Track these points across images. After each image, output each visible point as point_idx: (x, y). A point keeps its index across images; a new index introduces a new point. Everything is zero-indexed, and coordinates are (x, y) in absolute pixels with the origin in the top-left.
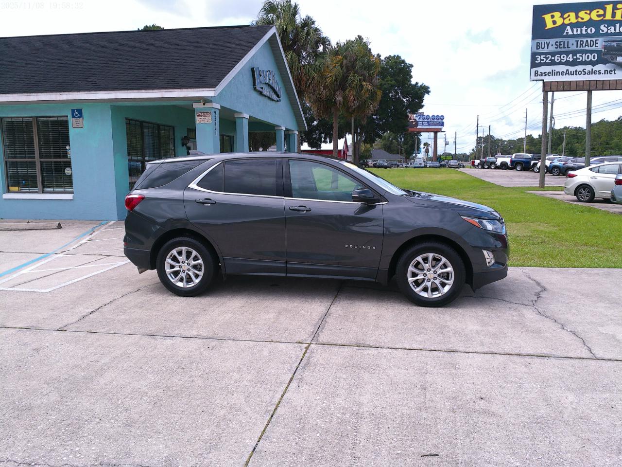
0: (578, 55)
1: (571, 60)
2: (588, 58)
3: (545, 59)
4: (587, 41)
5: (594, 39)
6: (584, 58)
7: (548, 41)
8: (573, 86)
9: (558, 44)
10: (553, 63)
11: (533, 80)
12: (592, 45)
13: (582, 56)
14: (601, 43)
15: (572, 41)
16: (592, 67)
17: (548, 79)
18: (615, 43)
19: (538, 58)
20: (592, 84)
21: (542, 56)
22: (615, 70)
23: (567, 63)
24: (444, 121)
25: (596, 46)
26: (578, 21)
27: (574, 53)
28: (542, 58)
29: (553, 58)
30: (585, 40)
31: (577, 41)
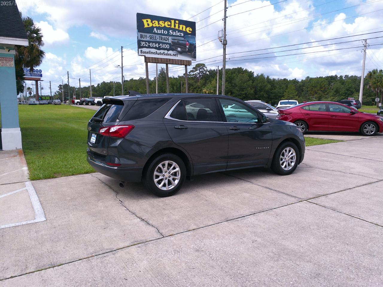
0: (161, 44)
1: (158, 46)
2: (165, 47)
3: (145, 44)
4: (164, 37)
5: (167, 37)
6: (163, 46)
7: (146, 34)
8: (160, 61)
9: (151, 37)
10: (149, 47)
11: (140, 55)
12: (166, 40)
13: (162, 45)
14: (170, 40)
15: (158, 36)
16: (167, 52)
17: (147, 55)
18: (176, 41)
19: (142, 43)
20: (168, 60)
21: (144, 42)
22: (177, 54)
23: (156, 48)
24: (42, 73)
25: (168, 41)
26: (159, 26)
27: (159, 43)
28: (144, 44)
29: (149, 44)
30: (163, 37)
31: (160, 37)
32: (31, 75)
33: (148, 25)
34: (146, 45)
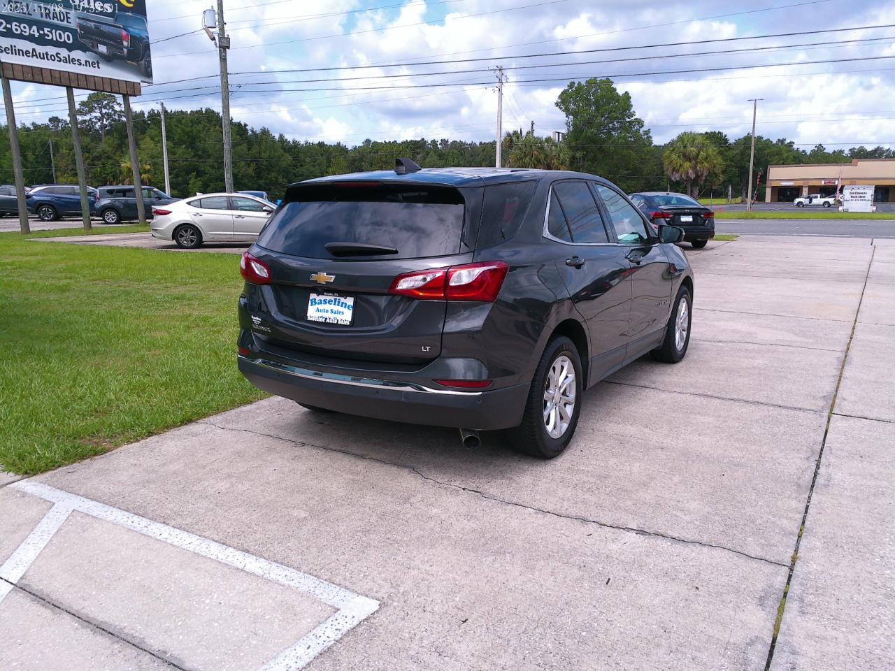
0: (46, 29)
2: (61, 38)
4: (54, 11)
5: (65, 11)
6: (54, 35)
8: (46, 75)
9: (12, 5)
10: (9, 34)
12: (62, 18)
13: (51, 32)
14: (73, 23)
15: (34, 5)
16: (68, 53)
17: (6, 58)
18: (92, 24)
20: (73, 78)
22: (98, 63)
23: (31, 38)
25: (68, 22)
27: (41, 25)
29: (9, 26)
31: (40, 7)
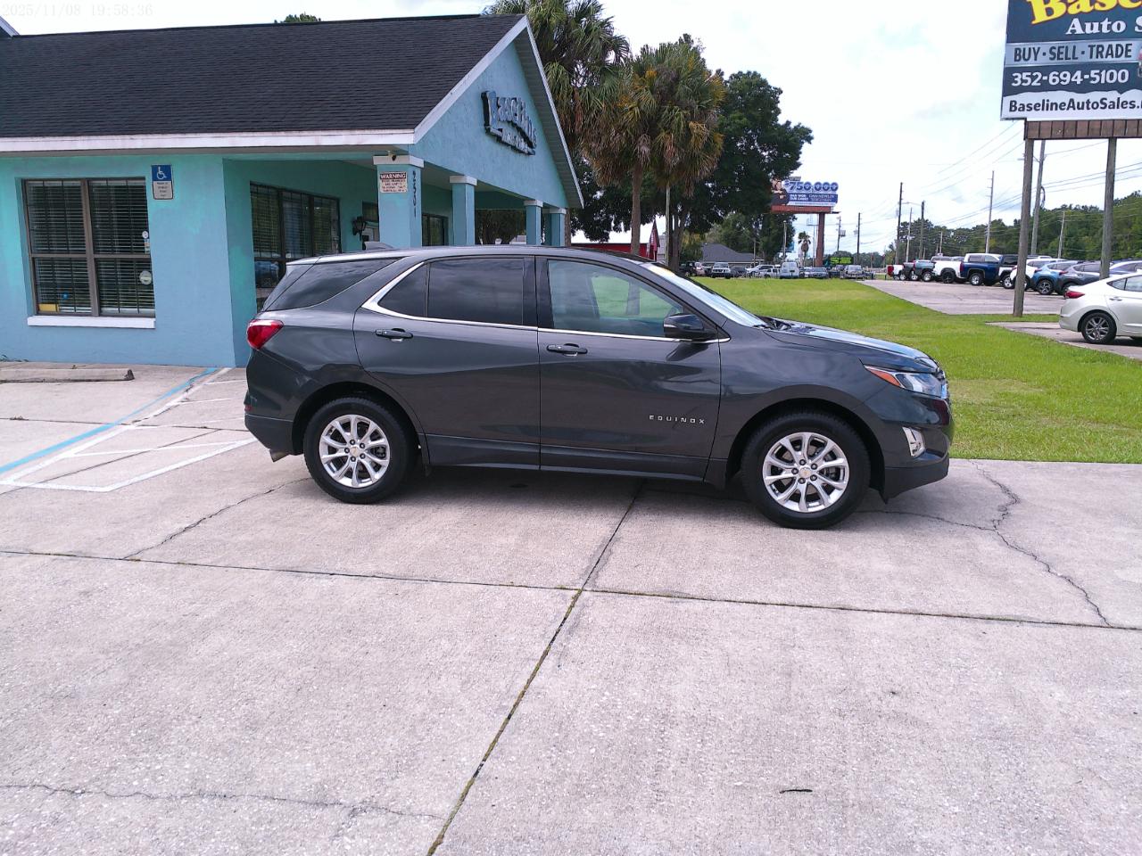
0: (1093, 72)
1: (1079, 81)
2: (1111, 79)
3: (1029, 79)
4: (1110, 46)
5: (1124, 43)
6: (1105, 77)
7: (1035, 45)
8: (1082, 130)
9: (1056, 51)
10: (1045, 87)
11: (1007, 119)
12: (1119, 53)
13: (1100, 75)
15: (1083, 46)
16: (1119, 95)
17: (1033, 116)
19: (1017, 77)
20: (1118, 126)
21: (1025, 74)
23: (1072, 87)
24: (837, 192)
25: (1127, 56)
26: (1094, 10)
27: (1086, 68)
28: (1024, 78)
29: (1045, 78)
30: (1106, 45)
31: (1091, 47)
32: (810, 200)
33: (1049, 11)
34: (1032, 81)
